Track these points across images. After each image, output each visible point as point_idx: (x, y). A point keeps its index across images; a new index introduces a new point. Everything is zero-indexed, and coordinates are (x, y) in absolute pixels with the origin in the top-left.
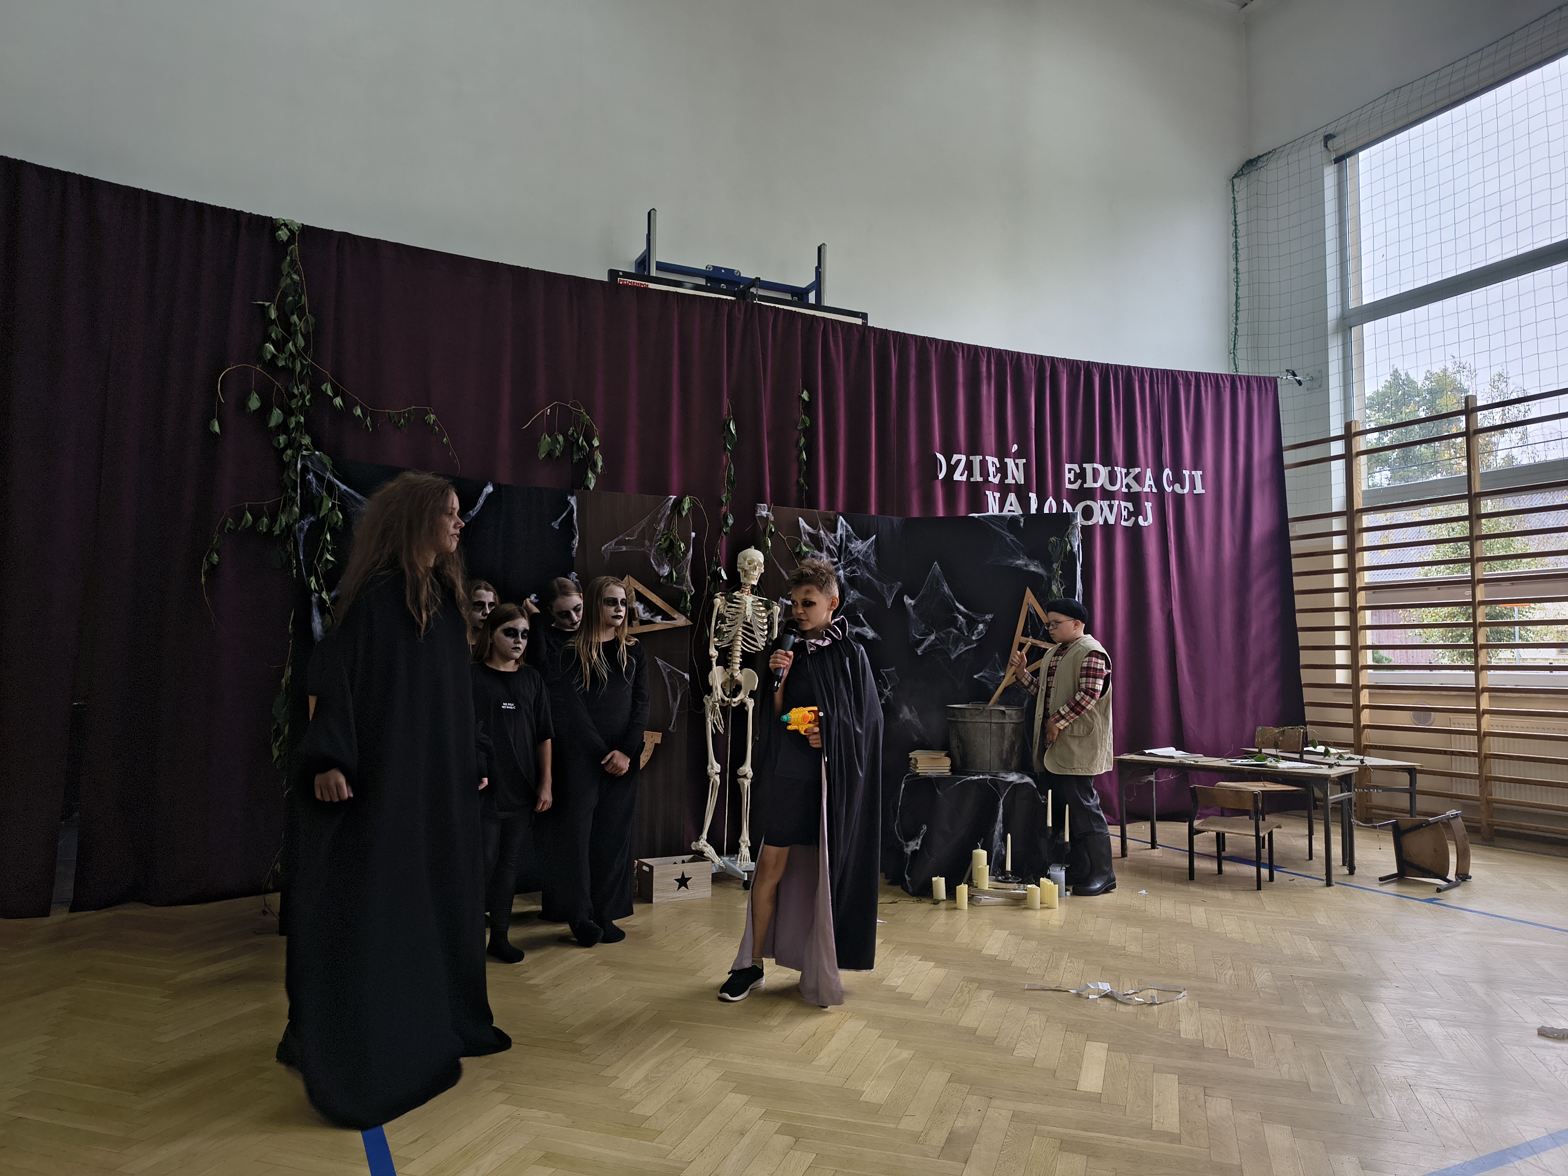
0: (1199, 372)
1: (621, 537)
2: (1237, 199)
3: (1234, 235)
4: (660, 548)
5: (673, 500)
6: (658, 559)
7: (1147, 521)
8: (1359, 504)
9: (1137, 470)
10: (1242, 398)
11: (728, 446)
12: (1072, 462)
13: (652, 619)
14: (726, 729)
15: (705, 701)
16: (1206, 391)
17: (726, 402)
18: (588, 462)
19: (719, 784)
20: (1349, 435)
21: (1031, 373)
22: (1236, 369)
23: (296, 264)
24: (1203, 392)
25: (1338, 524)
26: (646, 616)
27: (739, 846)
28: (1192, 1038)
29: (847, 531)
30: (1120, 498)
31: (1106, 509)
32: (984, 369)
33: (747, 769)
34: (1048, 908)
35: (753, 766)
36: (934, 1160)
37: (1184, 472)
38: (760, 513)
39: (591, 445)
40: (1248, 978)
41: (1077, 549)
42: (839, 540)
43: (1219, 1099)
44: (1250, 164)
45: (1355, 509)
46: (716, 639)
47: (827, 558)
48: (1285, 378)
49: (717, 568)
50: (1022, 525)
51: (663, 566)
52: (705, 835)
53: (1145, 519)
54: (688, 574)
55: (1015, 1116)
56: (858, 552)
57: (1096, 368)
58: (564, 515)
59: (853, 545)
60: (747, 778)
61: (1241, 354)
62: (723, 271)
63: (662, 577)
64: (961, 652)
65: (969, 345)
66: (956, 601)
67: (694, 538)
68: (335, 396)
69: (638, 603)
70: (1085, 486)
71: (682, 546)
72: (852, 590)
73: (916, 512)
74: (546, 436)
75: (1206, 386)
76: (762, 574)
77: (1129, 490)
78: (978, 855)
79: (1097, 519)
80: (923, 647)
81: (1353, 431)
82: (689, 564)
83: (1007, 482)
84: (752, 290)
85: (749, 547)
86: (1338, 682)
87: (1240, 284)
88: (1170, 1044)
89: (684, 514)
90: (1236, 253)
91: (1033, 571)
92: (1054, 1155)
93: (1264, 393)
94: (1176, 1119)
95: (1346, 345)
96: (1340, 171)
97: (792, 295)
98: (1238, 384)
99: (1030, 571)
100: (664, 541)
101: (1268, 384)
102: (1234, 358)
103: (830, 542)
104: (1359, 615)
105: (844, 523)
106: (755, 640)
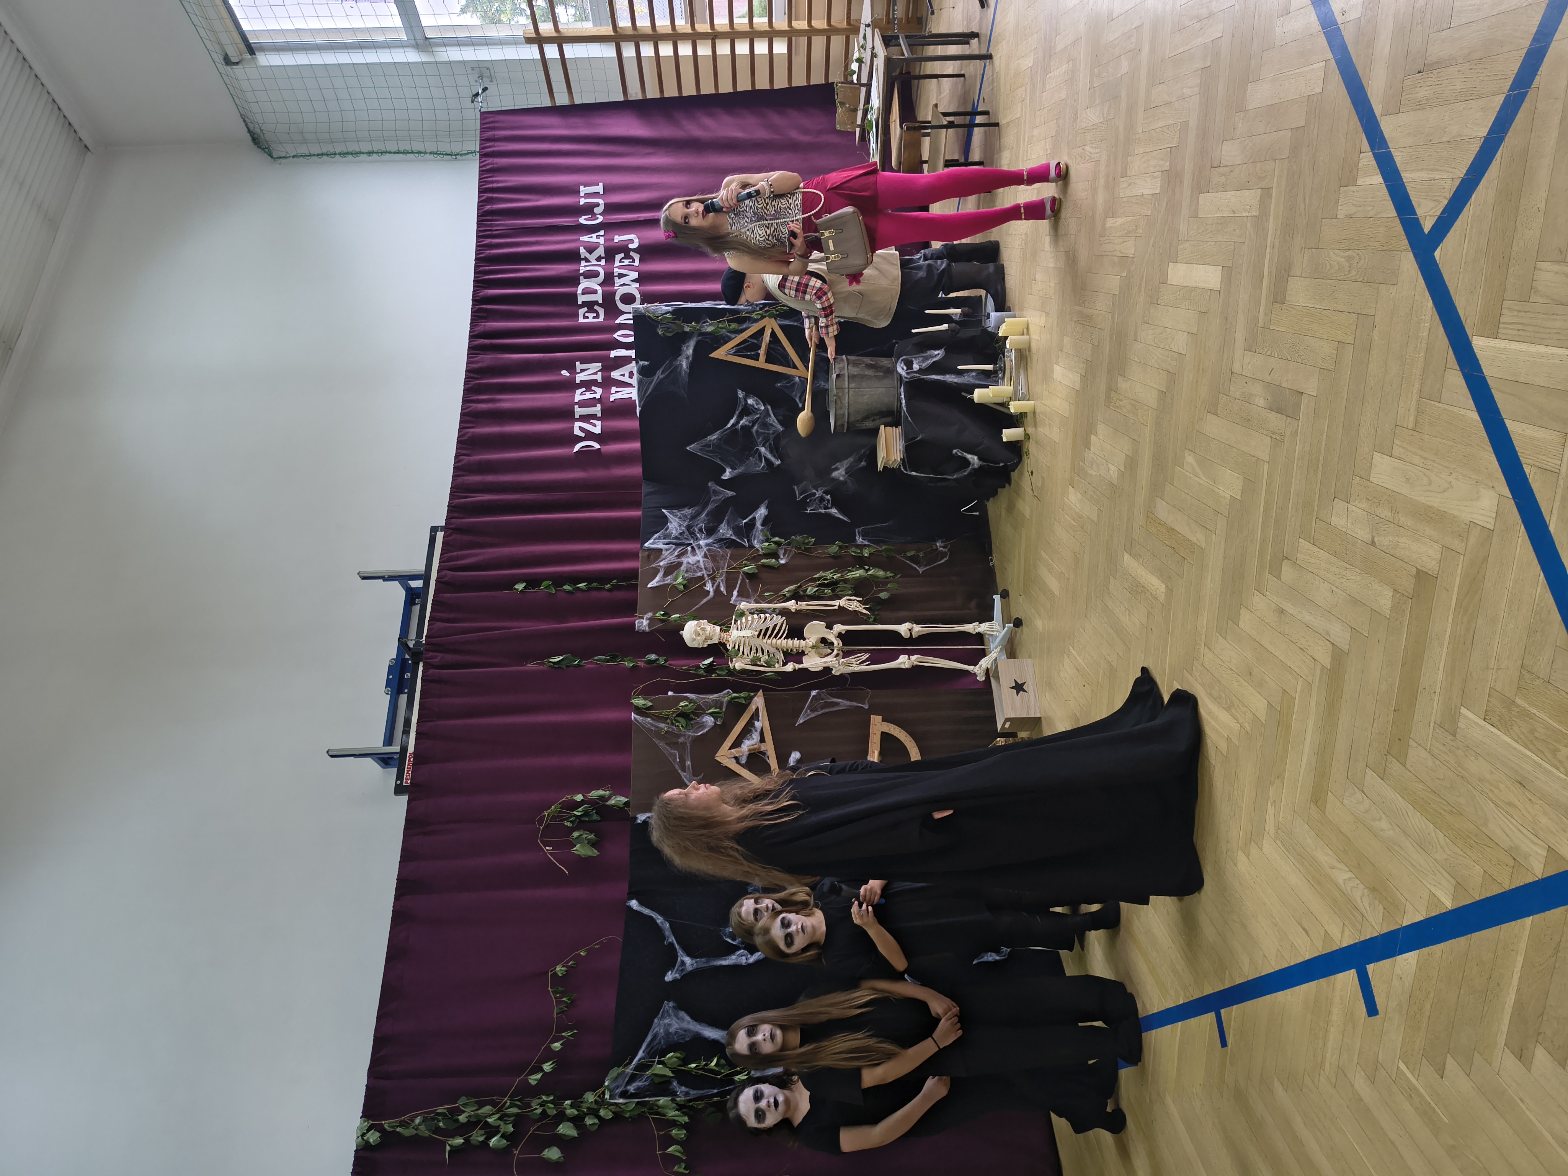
0: (479, 189)
1: (677, 766)
2: (295, 153)
3: (333, 156)
4: (686, 726)
5: (637, 717)
6: (698, 728)
7: (633, 239)
8: (607, 30)
9: (582, 250)
10: (503, 146)
11: (576, 662)
12: (576, 316)
13: (759, 730)
14: (865, 651)
15: (838, 674)
16: (496, 182)
17: (531, 666)
18: (599, 805)
19: (919, 656)
20: (539, 40)
21: (488, 359)
22: (472, 153)
23: (404, 1121)
24: (499, 185)
25: (629, 51)
26: (756, 736)
27: (978, 634)
28: (1159, 182)
29: (659, 538)
30: (611, 266)
31: (623, 280)
32: (485, 406)
33: (903, 629)
34: (1028, 328)
35: (900, 623)
36: (1300, 424)
37: (582, 203)
38: (645, 626)
39: (582, 803)
40: (1094, 130)
41: (670, 308)
42: (669, 546)
43: (1223, 153)
44: (257, 140)
45: (613, 34)
46: (777, 665)
47: (688, 557)
48: (480, 106)
49: (702, 669)
50: (646, 363)
51: (704, 722)
52: (970, 668)
53: (632, 241)
54: (711, 697)
55: (1250, 347)
56: (680, 526)
57: (479, 293)
59: (674, 532)
60: (912, 628)
61: (456, 148)
62: (391, 677)
63: (715, 723)
64: (776, 421)
65: (461, 422)
66: (726, 427)
67: (674, 693)
68: (542, 1070)
69: (742, 745)
70: (600, 302)
71: (683, 704)
72: (719, 531)
73: (636, 470)
74: (574, 849)
75: (492, 182)
76: (709, 622)
77: (603, 258)
78: (979, 397)
79: (634, 289)
80: (772, 459)
81: (534, 35)
82: (701, 696)
83: (600, 380)
84: (411, 646)
85: (681, 637)
86: (786, 52)
87: (384, 149)
88: (1167, 203)
89: (650, 704)
90: (352, 154)
91: (693, 351)
92: (1290, 309)
93: (497, 125)
94: (1246, 193)
95: (445, 43)
96: (263, 48)
97: (415, 604)
98: (489, 150)
99: (693, 354)
100: (679, 722)
101: (488, 120)
102: (461, 155)
103: (671, 555)
104: (718, 28)
105: (651, 541)
106: (775, 626)
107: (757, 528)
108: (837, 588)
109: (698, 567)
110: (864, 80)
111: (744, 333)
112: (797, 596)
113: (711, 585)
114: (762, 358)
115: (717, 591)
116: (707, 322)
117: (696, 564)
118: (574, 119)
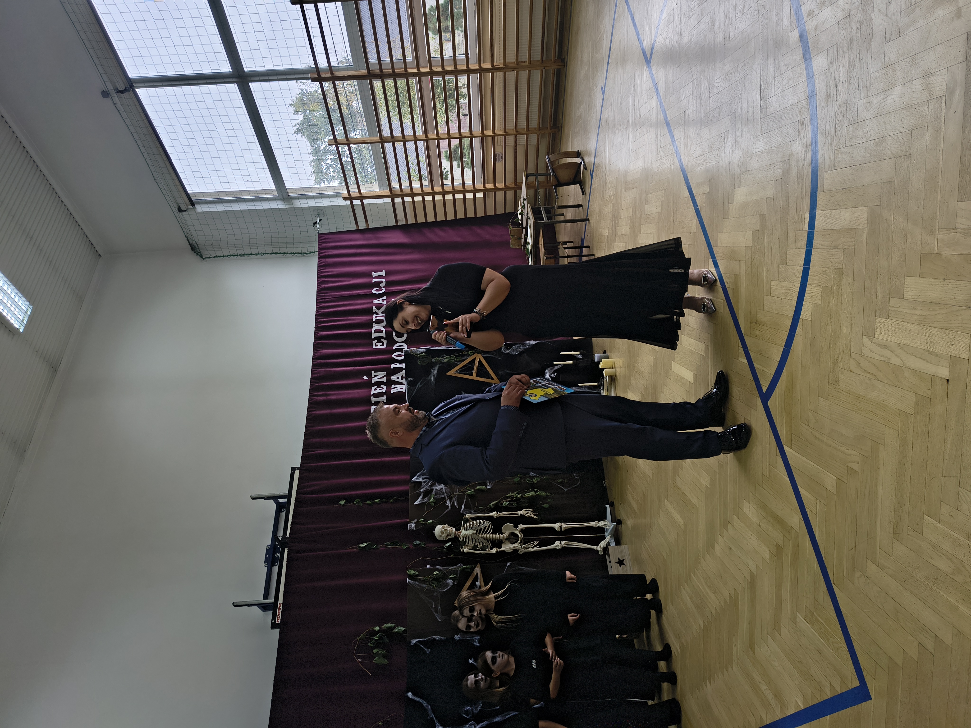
0: (318, 276)
1: (433, 610)
2: (215, 256)
3: (236, 256)
4: (437, 586)
5: (409, 581)
6: (444, 587)
8: (387, 192)
9: (374, 308)
10: (331, 252)
11: (374, 547)
12: (371, 345)
14: (536, 540)
15: (521, 553)
17: (349, 550)
18: (389, 632)
19: (566, 541)
20: (351, 198)
21: (322, 371)
22: (313, 252)
24: (329, 274)
25: (398, 200)
27: (598, 527)
29: (420, 475)
32: (321, 398)
33: (557, 526)
34: (614, 364)
35: (555, 523)
37: (373, 282)
38: (413, 527)
39: (379, 631)
41: (424, 350)
42: (426, 480)
45: (390, 194)
46: (487, 550)
48: (318, 229)
49: (445, 548)
50: (412, 379)
51: (447, 583)
52: (595, 547)
54: (451, 568)
57: (318, 334)
58: (422, 646)
60: (562, 525)
61: (303, 252)
62: (267, 556)
63: (453, 583)
65: (308, 408)
67: (430, 566)
70: (385, 337)
71: (436, 573)
74: (375, 660)
75: (325, 272)
76: (448, 525)
81: (348, 196)
82: (446, 568)
83: (385, 381)
84: (280, 539)
85: (434, 533)
86: (482, 198)
87: (264, 252)
89: (417, 573)
90: (247, 255)
91: (437, 371)
93: (327, 240)
95: (299, 198)
96: (199, 203)
97: (282, 512)
98: (323, 254)
99: (437, 373)
100: (433, 583)
101: (322, 238)
102: (308, 253)
103: (427, 485)
104: (446, 189)
105: (416, 477)
106: (485, 528)
108: (520, 502)
109: (442, 492)
110: (524, 226)
111: (464, 362)
112: (498, 508)
113: (449, 502)
114: (474, 374)
115: (453, 505)
116: (445, 357)
117: (440, 490)
118: (369, 236)
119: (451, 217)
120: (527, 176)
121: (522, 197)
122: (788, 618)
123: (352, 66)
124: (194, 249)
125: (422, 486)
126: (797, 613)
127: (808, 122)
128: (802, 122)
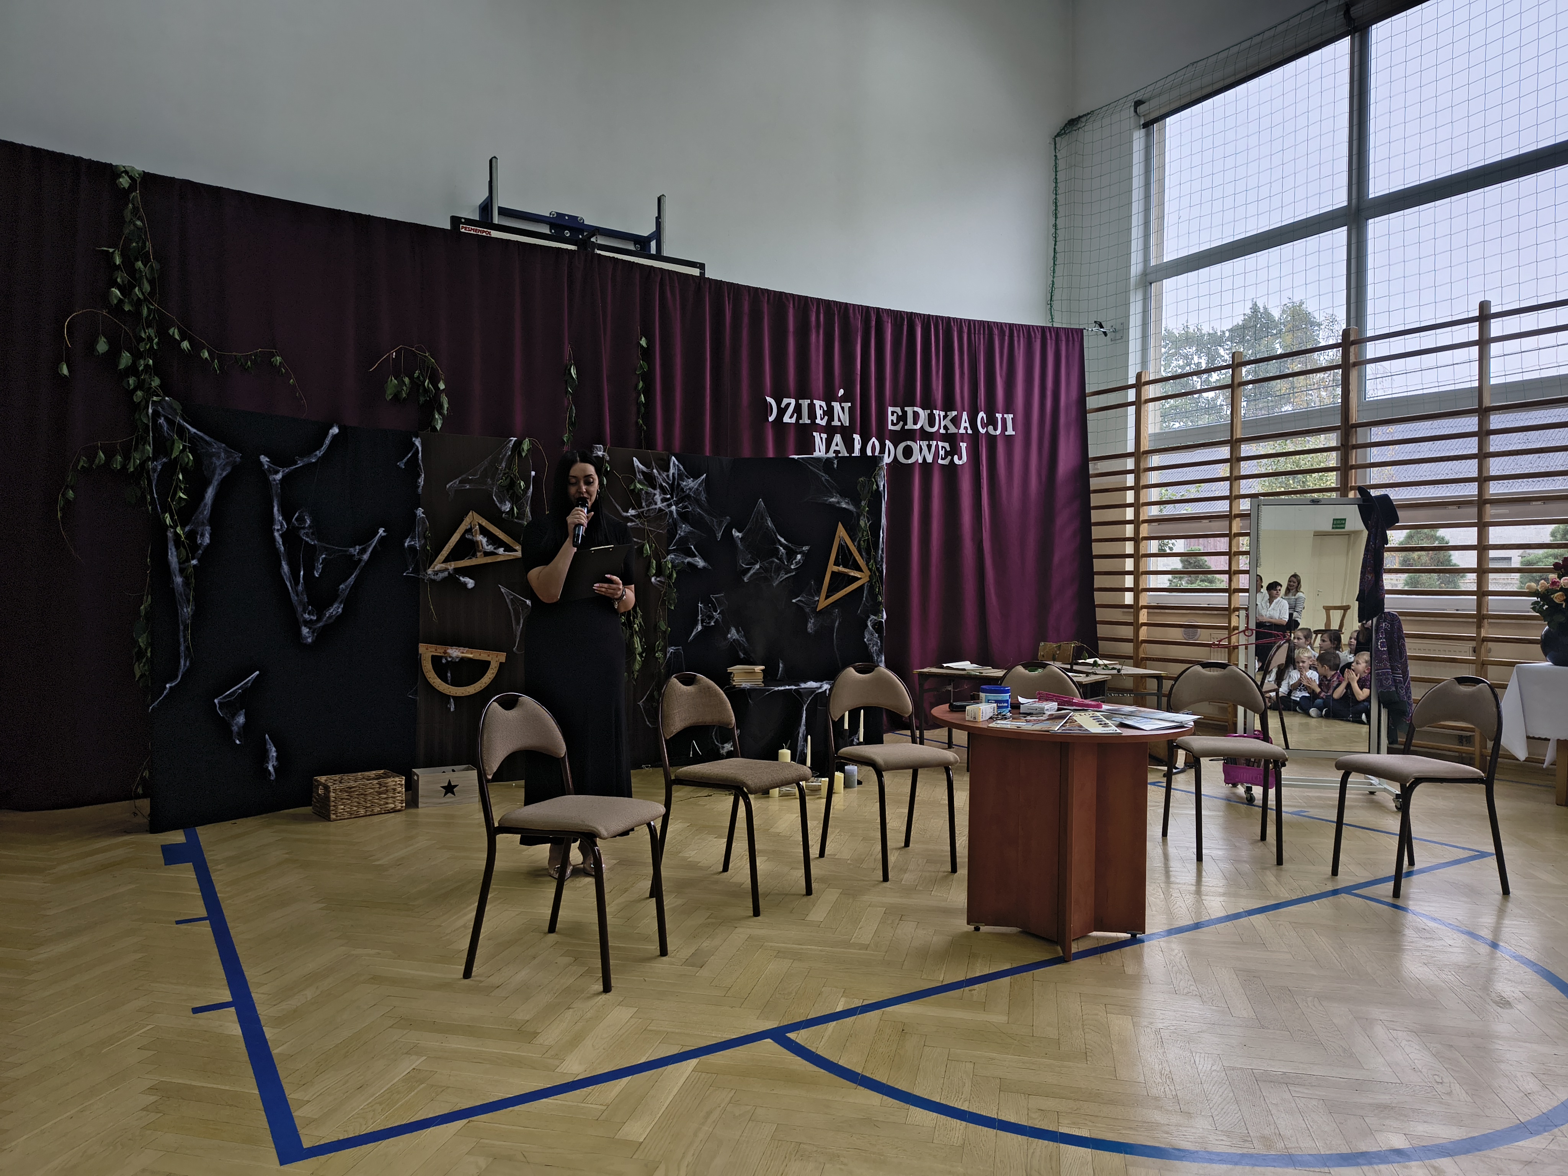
0: (1013, 324)
1: (464, 476)
2: (1058, 157)
3: (1054, 192)
4: (501, 486)
5: (513, 442)
6: (500, 496)
7: (962, 460)
8: (1145, 446)
9: (954, 413)
10: (1051, 348)
11: (569, 389)
12: (895, 405)
13: (495, 551)
16: (1019, 341)
17: (567, 348)
18: (434, 404)
20: (1139, 385)
21: (857, 323)
22: (1052, 319)
23: (138, 210)
24: (1016, 342)
25: (1130, 464)
26: (490, 548)
29: (679, 470)
30: (938, 438)
31: (925, 448)
32: (813, 319)
37: (997, 415)
39: (437, 388)
41: (882, 488)
42: (671, 478)
45: (1141, 451)
47: (661, 495)
48: (1090, 329)
50: (835, 466)
51: (505, 502)
53: (960, 458)
54: (528, 509)
56: (689, 489)
57: (918, 319)
58: (409, 455)
59: (684, 483)
61: (1056, 305)
62: (567, 218)
63: (504, 512)
64: (781, 580)
65: (800, 297)
66: (778, 535)
67: (533, 477)
68: (183, 340)
69: (482, 536)
70: (906, 427)
71: (522, 484)
72: (684, 524)
73: (746, 452)
74: (393, 378)
75: (1019, 337)
77: (947, 432)
78: (783, 754)
79: (917, 458)
80: (749, 575)
81: (1143, 380)
82: (529, 501)
83: (833, 424)
84: (592, 240)
86: (1124, 603)
89: (524, 454)
90: (1056, 210)
91: (844, 508)
95: (1146, 300)
96: (1148, 136)
97: (635, 245)
98: (1048, 335)
99: (842, 507)
100: (506, 480)
101: (1075, 335)
102: (1051, 309)
103: (663, 480)
104: (1143, 544)
105: (677, 463)
107: (686, 559)
109: (651, 503)
110: (1075, 667)
111: (858, 554)
113: (634, 514)
114: (836, 569)
116: (868, 522)
117: (654, 501)
118: (1073, 412)
119: (1097, 549)
120: (1159, 678)
121: (1124, 667)
122: (418, 1042)
123: (1365, 399)
124: (1072, 124)
125: (662, 472)
126: (425, 1058)
127: (1246, 1150)
128: (1246, 1138)
